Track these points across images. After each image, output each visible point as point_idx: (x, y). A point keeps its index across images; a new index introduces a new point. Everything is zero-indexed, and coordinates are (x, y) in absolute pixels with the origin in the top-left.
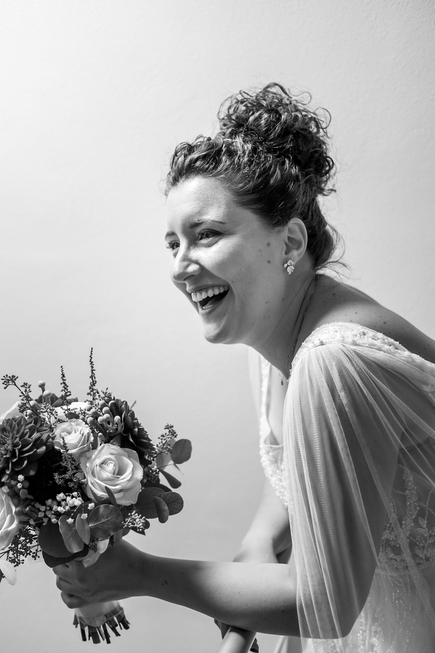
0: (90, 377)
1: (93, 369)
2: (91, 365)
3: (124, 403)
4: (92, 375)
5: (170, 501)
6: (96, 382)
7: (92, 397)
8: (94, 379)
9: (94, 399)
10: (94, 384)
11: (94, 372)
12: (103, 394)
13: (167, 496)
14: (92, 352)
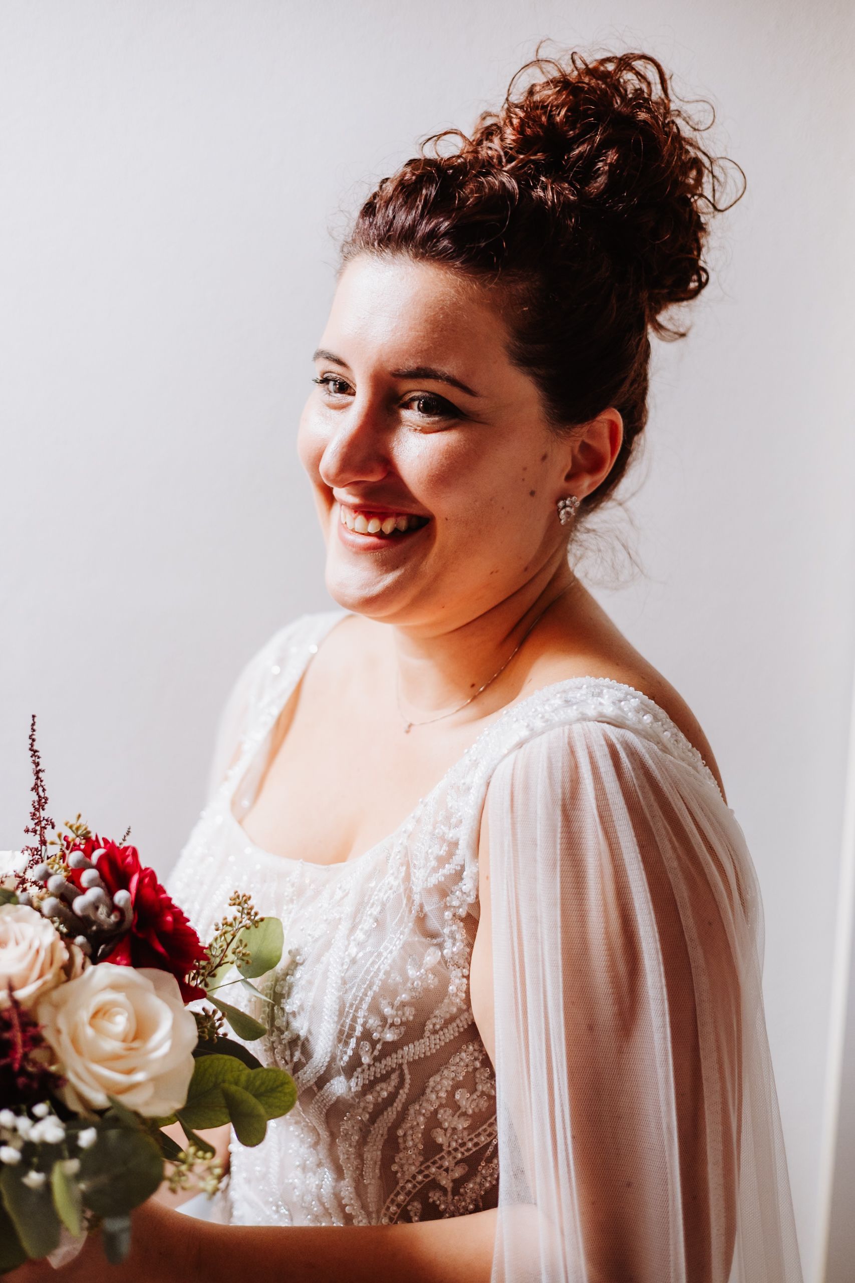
0: (32, 790)
1: (39, 768)
2: (34, 758)
3: (129, 852)
4: (36, 784)
5: (263, 1089)
6: (46, 799)
7: (38, 837)
8: (42, 794)
9: (43, 842)
10: (41, 803)
11: (41, 775)
12: (70, 830)
13: (254, 1078)
14: (33, 724)
